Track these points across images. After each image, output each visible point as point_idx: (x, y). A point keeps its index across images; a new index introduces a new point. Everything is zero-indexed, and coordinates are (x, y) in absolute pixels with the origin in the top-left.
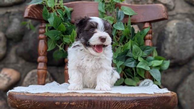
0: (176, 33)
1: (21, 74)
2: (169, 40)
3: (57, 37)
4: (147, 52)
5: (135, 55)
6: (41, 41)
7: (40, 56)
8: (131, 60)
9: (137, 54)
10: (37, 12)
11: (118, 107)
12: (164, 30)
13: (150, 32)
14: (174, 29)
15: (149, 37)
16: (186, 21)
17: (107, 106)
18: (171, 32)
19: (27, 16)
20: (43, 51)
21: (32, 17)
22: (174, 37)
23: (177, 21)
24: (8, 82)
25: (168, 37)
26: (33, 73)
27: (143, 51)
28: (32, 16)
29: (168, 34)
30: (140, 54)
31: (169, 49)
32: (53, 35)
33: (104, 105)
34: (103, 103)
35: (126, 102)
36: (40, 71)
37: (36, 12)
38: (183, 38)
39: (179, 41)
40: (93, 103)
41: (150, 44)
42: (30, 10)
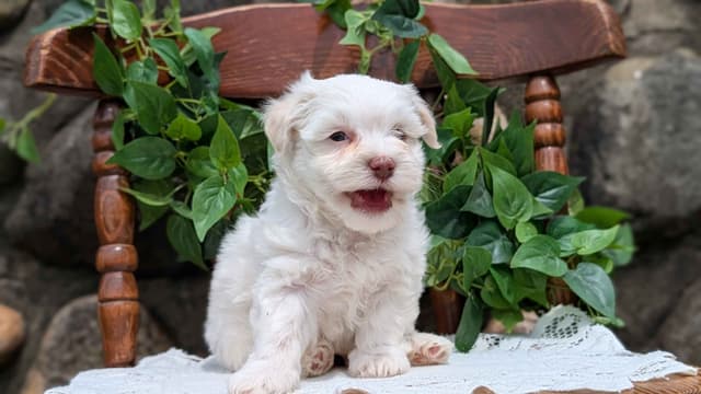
0: (649, 114)
2: (622, 141)
4: (553, 198)
5: (503, 210)
6: (104, 181)
8: (486, 237)
9: (513, 210)
12: (598, 102)
13: (556, 112)
14: (636, 93)
15: (554, 134)
18: (626, 109)
19: (40, 79)
20: (117, 223)
21: (60, 83)
22: (641, 128)
23: (648, 63)
25: (617, 128)
26: (75, 314)
27: (536, 194)
28: (62, 79)
29: (617, 119)
30: (523, 210)
31: (625, 177)
38: (677, 130)
39: (661, 144)
41: (557, 166)
42: (48, 55)
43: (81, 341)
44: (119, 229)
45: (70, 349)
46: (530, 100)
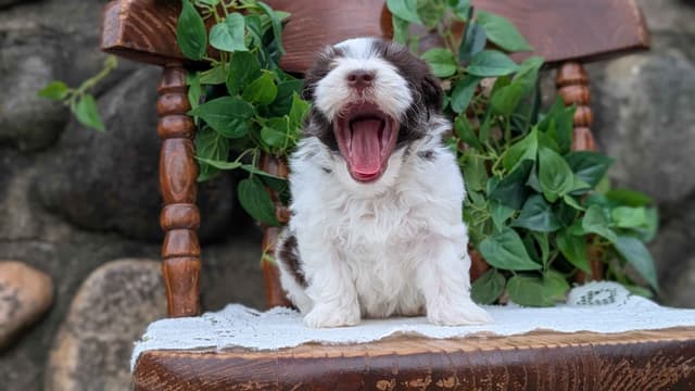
0: (645, 105)
1: (56, 282)
2: (622, 129)
3: (237, 124)
4: (590, 175)
5: (546, 184)
6: (169, 143)
7: (173, 202)
8: (536, 208)
9: (556, 184)
10: (154, 26)
11: (622, 385)
12: (599, 93)
13: (587, 97)
14: (634, 87)
15: (585, 117)
16: (673, 61)
17: (582, 384)
18: (626, 101)
19: (119, 42)
21: (137, 47)
22: (639, 119)
23: (644, 61)
24: (11, 314)
25: (617, 118)
26: (111, 276)
27: (576, 170)
28: (139, 44)
29: (616, 109)
30: (564, 185)
32: (225, 117)
33: (571, 384)
34: (565, 377)
35: (649, 365)
36: (178, 264)
37: (150, 29)
38: (671, 122)
39: (656, 134)
40: (526, 378)
41: (587, 145)
42: (127, 19)
43: (117, 302)
44: (185, 190)
45: (106, 309)
46: (560, 86)
